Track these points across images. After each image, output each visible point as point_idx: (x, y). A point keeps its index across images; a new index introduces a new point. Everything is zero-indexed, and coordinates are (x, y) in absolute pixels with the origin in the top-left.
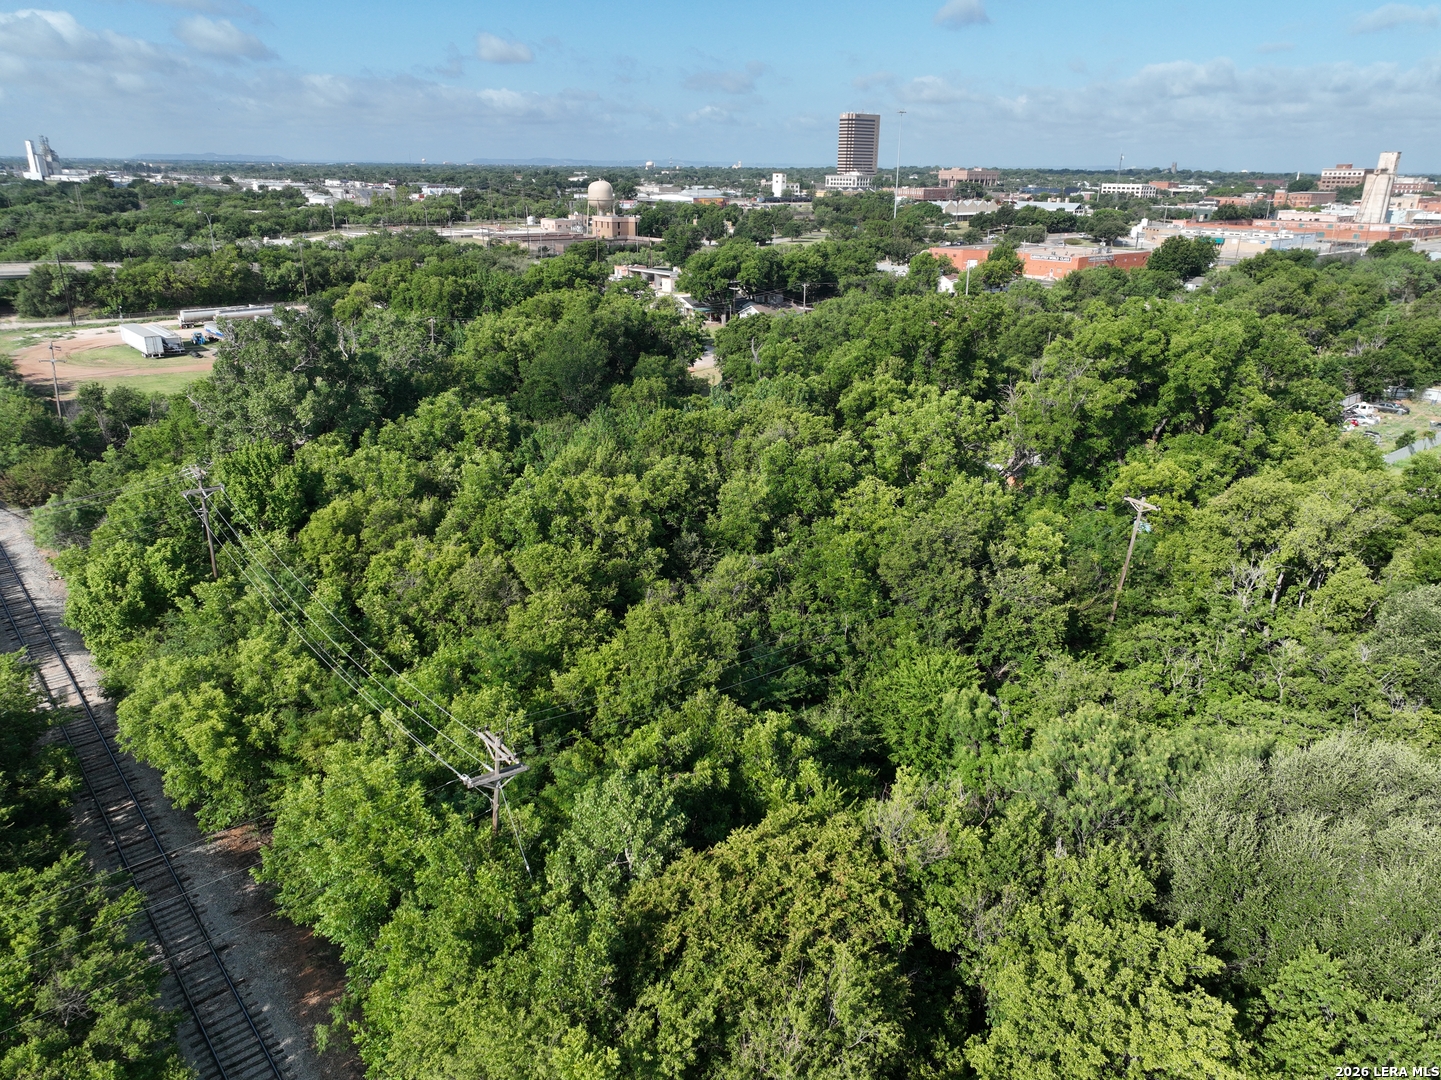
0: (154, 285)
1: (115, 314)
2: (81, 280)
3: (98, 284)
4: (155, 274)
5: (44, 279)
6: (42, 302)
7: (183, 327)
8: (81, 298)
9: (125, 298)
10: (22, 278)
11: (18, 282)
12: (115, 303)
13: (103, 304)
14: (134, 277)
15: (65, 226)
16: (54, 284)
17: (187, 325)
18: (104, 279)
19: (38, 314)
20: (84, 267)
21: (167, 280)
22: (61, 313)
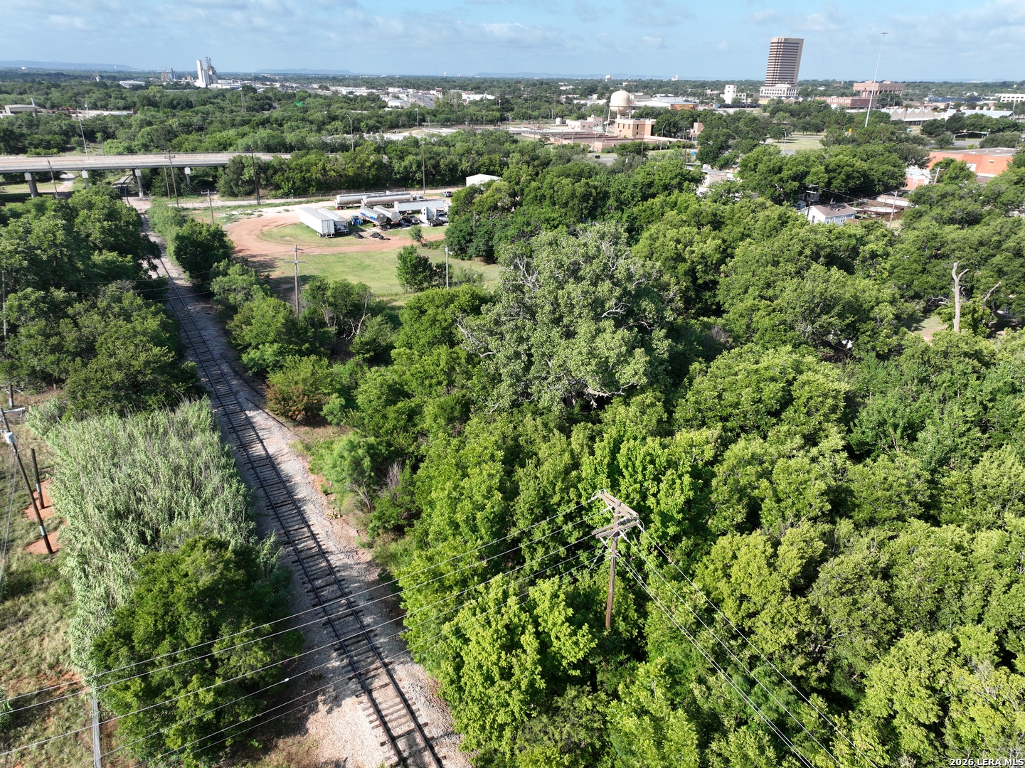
0: (315, 173)
1: (287, 195)
2: (263, 168)
3: (275, 172)
4: (316, 165)
5: (239, 166)
6: (237, 185)
7: (339, 208)
8: (264, 183)
9: (294, 183)
10: (224, 166)
11: (220, 169)
12: (286, 187)
13: (278, 187)
14: (301, 166)
15: (236, 122)
16: (246, 170)
17: (342, 207)
18: (280, 168)
19: (233, 195)
20: (266, 157)
21: (324, 169)
22: (249, 194)
